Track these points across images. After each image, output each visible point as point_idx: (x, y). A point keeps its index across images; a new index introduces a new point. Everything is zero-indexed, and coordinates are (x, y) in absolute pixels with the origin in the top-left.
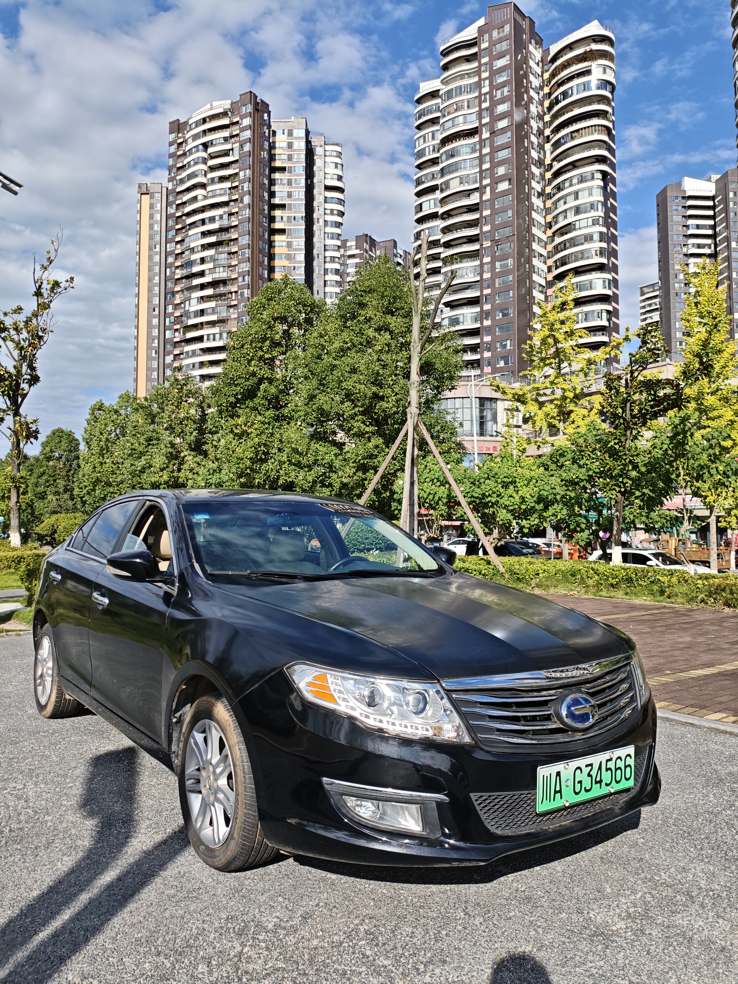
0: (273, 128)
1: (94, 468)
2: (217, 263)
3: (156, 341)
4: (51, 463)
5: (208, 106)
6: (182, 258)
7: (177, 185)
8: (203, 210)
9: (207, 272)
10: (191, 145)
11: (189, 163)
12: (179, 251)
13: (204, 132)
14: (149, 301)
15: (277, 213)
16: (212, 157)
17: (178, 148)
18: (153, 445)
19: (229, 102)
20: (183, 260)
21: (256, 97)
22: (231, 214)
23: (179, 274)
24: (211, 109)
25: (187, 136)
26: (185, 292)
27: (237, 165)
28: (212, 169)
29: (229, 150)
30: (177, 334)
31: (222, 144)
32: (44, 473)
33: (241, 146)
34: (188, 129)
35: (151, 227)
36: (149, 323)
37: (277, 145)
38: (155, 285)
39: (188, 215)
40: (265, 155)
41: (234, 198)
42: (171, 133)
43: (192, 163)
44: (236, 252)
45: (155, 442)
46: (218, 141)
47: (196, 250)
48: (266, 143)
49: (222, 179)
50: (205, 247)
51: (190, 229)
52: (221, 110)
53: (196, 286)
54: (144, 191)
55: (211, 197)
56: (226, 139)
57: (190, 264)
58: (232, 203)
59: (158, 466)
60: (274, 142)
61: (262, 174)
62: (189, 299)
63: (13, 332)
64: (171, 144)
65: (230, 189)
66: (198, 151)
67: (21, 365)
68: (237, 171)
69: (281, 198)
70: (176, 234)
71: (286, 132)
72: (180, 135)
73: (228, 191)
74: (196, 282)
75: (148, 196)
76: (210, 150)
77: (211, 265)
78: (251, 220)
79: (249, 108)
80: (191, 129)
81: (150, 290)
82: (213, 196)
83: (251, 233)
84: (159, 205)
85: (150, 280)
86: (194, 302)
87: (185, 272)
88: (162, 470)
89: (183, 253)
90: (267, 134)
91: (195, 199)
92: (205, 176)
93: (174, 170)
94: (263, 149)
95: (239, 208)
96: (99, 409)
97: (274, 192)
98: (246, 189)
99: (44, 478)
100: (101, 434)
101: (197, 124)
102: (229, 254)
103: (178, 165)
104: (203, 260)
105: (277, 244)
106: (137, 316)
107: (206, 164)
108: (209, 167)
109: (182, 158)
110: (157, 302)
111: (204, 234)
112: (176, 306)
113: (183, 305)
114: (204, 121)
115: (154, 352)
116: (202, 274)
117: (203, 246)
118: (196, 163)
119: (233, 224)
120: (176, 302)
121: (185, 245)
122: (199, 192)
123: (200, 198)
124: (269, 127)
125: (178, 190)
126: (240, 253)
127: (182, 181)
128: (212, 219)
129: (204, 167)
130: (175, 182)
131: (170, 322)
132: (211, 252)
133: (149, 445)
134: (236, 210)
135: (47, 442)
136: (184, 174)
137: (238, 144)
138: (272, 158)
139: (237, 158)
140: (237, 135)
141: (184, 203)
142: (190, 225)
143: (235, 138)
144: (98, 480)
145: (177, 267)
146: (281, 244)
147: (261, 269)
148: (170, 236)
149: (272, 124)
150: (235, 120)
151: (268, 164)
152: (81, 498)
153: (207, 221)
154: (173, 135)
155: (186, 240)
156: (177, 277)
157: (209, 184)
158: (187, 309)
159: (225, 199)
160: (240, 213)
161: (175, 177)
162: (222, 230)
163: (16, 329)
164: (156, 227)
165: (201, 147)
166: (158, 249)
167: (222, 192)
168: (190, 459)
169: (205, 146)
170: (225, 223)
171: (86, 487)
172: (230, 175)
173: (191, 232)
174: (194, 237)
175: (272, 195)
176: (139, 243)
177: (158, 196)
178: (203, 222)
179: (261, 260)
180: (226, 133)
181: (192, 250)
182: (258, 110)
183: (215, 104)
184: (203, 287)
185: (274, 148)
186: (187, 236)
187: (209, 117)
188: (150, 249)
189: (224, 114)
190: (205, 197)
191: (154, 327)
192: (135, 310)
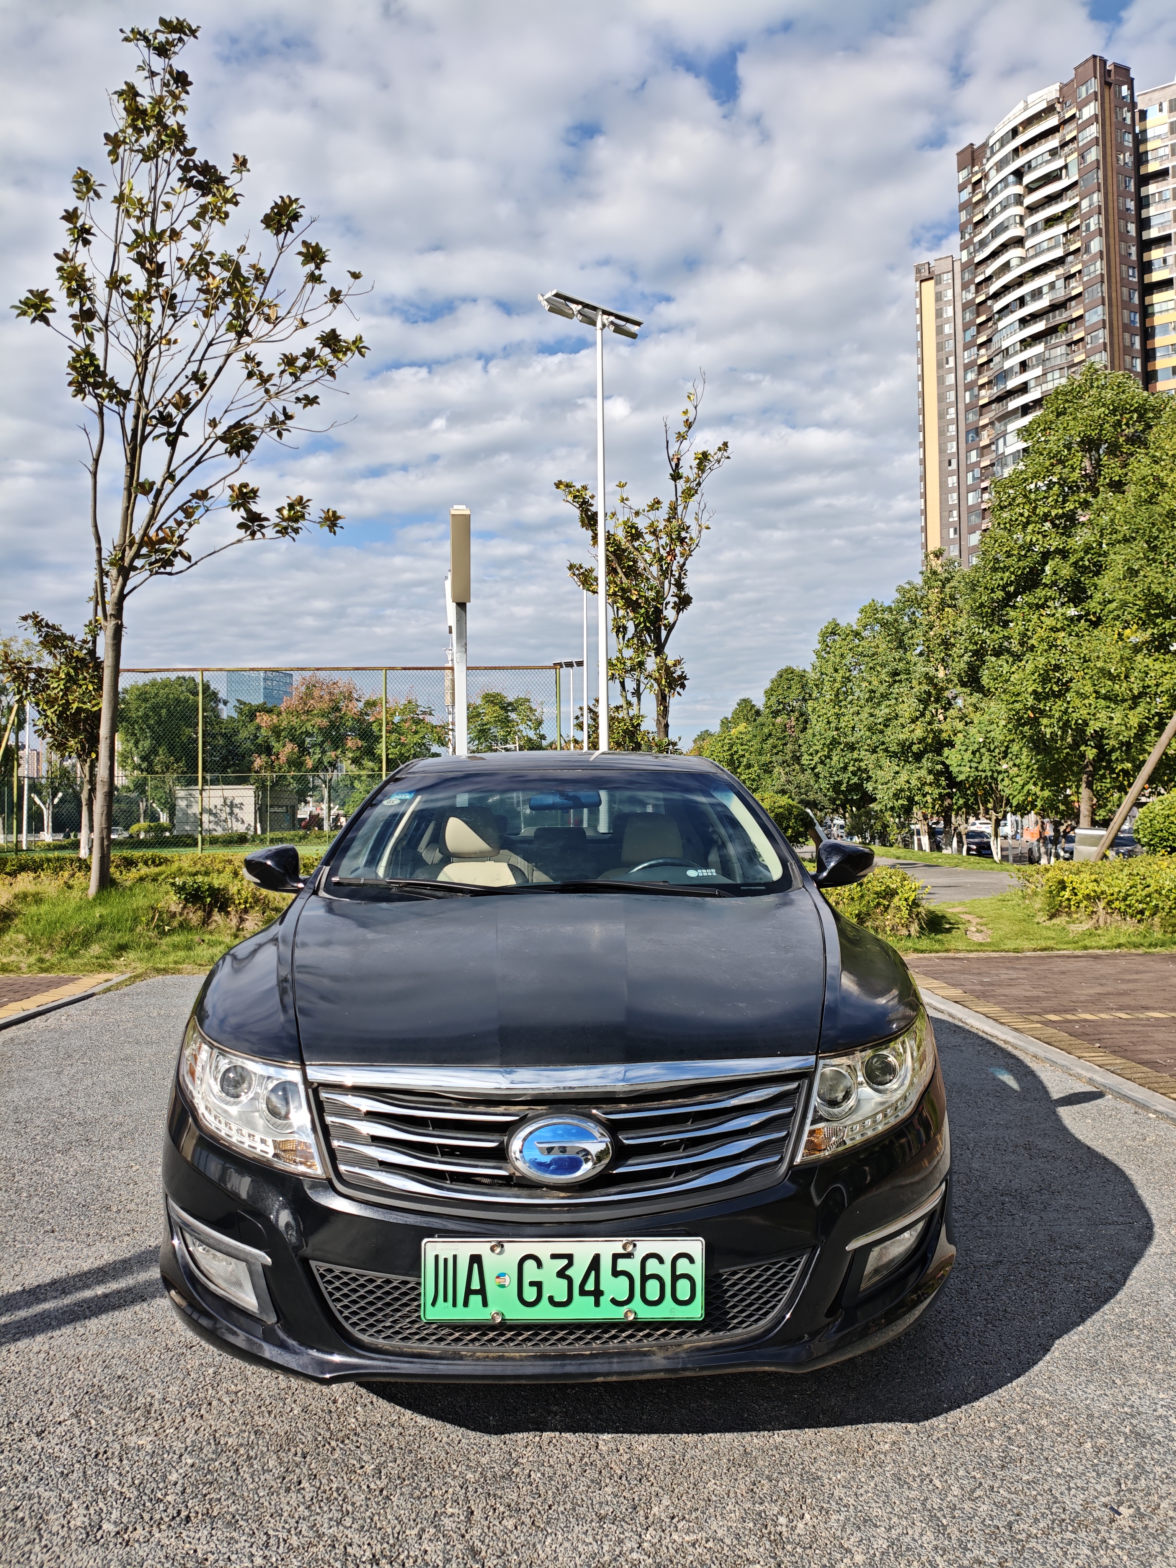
0: (1140, 107)
1: (829, 723)
2: (1048, 364)
3: (955, 513)
4: (779, 720)
5: (1021, 105)
6: (989, 369)
7: (975, 251)
8: (1020, 281)
9: (1032, 384)
10: (995, 178)
11: (993, 210)
12: (984, 359)
13: (1016, 151)
14: (942, 450)
15: (1156, 254)
16: (1030, 189)
17: (974, 190)
18: (900, 681)
19: (1057, 86)
20: (991, 373)
21: (1104, 62)
22: (1069, 277)
23: (985, 396)
24: (1026, 109)
25: (987, 168)
26: (997, 424)
27: (1075, 191)
28: (1032, 209)
29: (1061, 169)
30: (986, 496)
31: (1048, 162)
32: (770, 735)
33: (1082, 156)
34: (988, 154)
35: (939, 330)
36: (943, 484)
37: (1150, 134)
38: (950, 422)
39: (996, 296)
40: (1127, 158)
41: (1072, 248)
42: (960, 170)
43: (998, 209)
44: (1082, 339)
45: (903, 677)
46: (1040, 160)
47: (1011, 351)
48: (1129, 138)
49: (1050, 222)
50: (1026, 343)
51: (999, 319)
52: (1044, 105)
53: (1015, 411)
54: (926, 274)
55: (1033, 257)
56: (1053, 153)
57: (1004, 375)
58: (1070, 258)
59: (907, 714)
60: (1144, 132)
61: (1123, 194)
62: (1004, 435)
63: (648, 537)
64: (961, 188)
65: (1065, 234)
66: (1006, 186)
67: (663, 583)
68: (1077, 200)
69: (1162, 225)
70: (978, 332)
71: (1166, 106)
72: (976, 168)
73: (1062, 240)
74: (1014, 404)
75: (932, 282)
76: (1027, 179)
77: (1038, 371)
78: (1107, 278)
79: (1094, 85)
80: (993, 154)
81: (942, 432)
82: (1036, 255)
83: (1109, 302)
84: (950, 293)
85: (942, 415)
86: (1011, 438)
87: (995, 391)
88: (914, 721)
89: (990, 361)
90: (1128, 121)
91: (1006, 266)
92: (1022, 223)
93: (970, 228)
94: (1121, 149)
95: (1083, 263)
96: (833, 633)
97: (1148, 219)
98: (1093, 228)
99: (770, 741)
100: (836, 671)
101: (1003, 142)
102: (1069, 345)
103: (976, 219)
104: (1024, 366)
105: (1157, 308)
106: (924, 478)
107: (1021, 204)
108: (1028, 208)
109: (981, 206)
110: (954, 450)
111: (1024, 322)
112: (983, 451)
113: (993, 447)
114: (1015, 132)
115: (952, 530)
116: (1023, 389)
117: (1022, 341)
118: (1004, 208)
119: (1074, 293)
120: (982, 444)
121: (994, 346)
122: (1013, 254)
123: (1013, 263)
124: (1133, 105)
125: (977, 260)
126: (1088, 339)
127: (983, 243)
128: (1037, 294)
129: (1019, 210)
130: (972, 249)
131: (974, 478)
132: (1039, 348)
133: (895, 681)
134: (1079, 267)
135: (772, 689)
136: (986, 231)
137: (1075, 155)
138: (1140, 159)
139: (1075, 178)
140: (1074, 139)
141: (989, 279)
142: (999, 312)
143: (1071, 146)
144: (835, 742)
145: (982, 386)
146: (1164, 306)
147: (1128, 358)
148: (968, 338)
149: (1136, 99)
150: (1067, 116)
151: (1132, 174)
152: (813, 769)
153: (1028, 298)
154: (964, 173)
155: (995, 339)
156: (982, 402)
157: (1028, 236)
158: (1000, 451)
159: (1059, 253)
160: (1085, 271)
161: (972, 239)
162: (1054, 307)
163: (654, 533)
164: (948, 329)
165: (1011, 178)
166: (952, 364)
167: (1053, 243)
168: (963, 700)
169: (1019, 174)
170: (1060, 294)
171: (817, 752)
172: (1064, 212)
173: (1001, 325)
174: (1008, 330)
175: (1144, 224)
176: (921, 361)
177: (947, 277)
178: (1022, 302)
179: (1128, 343)
180: (1053, 142)
181: (1006, 353)
182: (1109, 85)
183: (1031, 98)
184: (1025, 410)
185: (1145, 141)
186: (996, 331)
187: (1021, 124)
188: (940, 366)
189: (1050, 110)
190: (1023, 260)
191: (951, 491)
192: (919, 469)
